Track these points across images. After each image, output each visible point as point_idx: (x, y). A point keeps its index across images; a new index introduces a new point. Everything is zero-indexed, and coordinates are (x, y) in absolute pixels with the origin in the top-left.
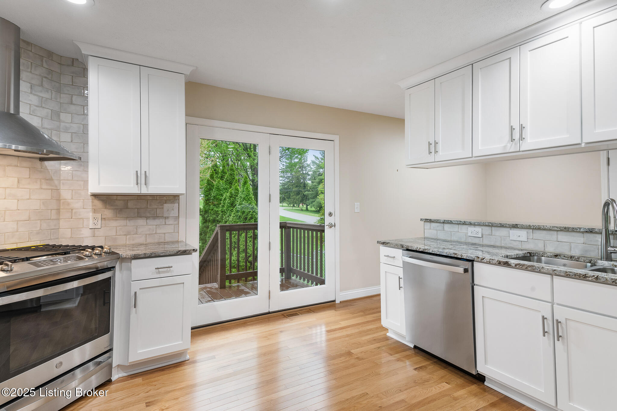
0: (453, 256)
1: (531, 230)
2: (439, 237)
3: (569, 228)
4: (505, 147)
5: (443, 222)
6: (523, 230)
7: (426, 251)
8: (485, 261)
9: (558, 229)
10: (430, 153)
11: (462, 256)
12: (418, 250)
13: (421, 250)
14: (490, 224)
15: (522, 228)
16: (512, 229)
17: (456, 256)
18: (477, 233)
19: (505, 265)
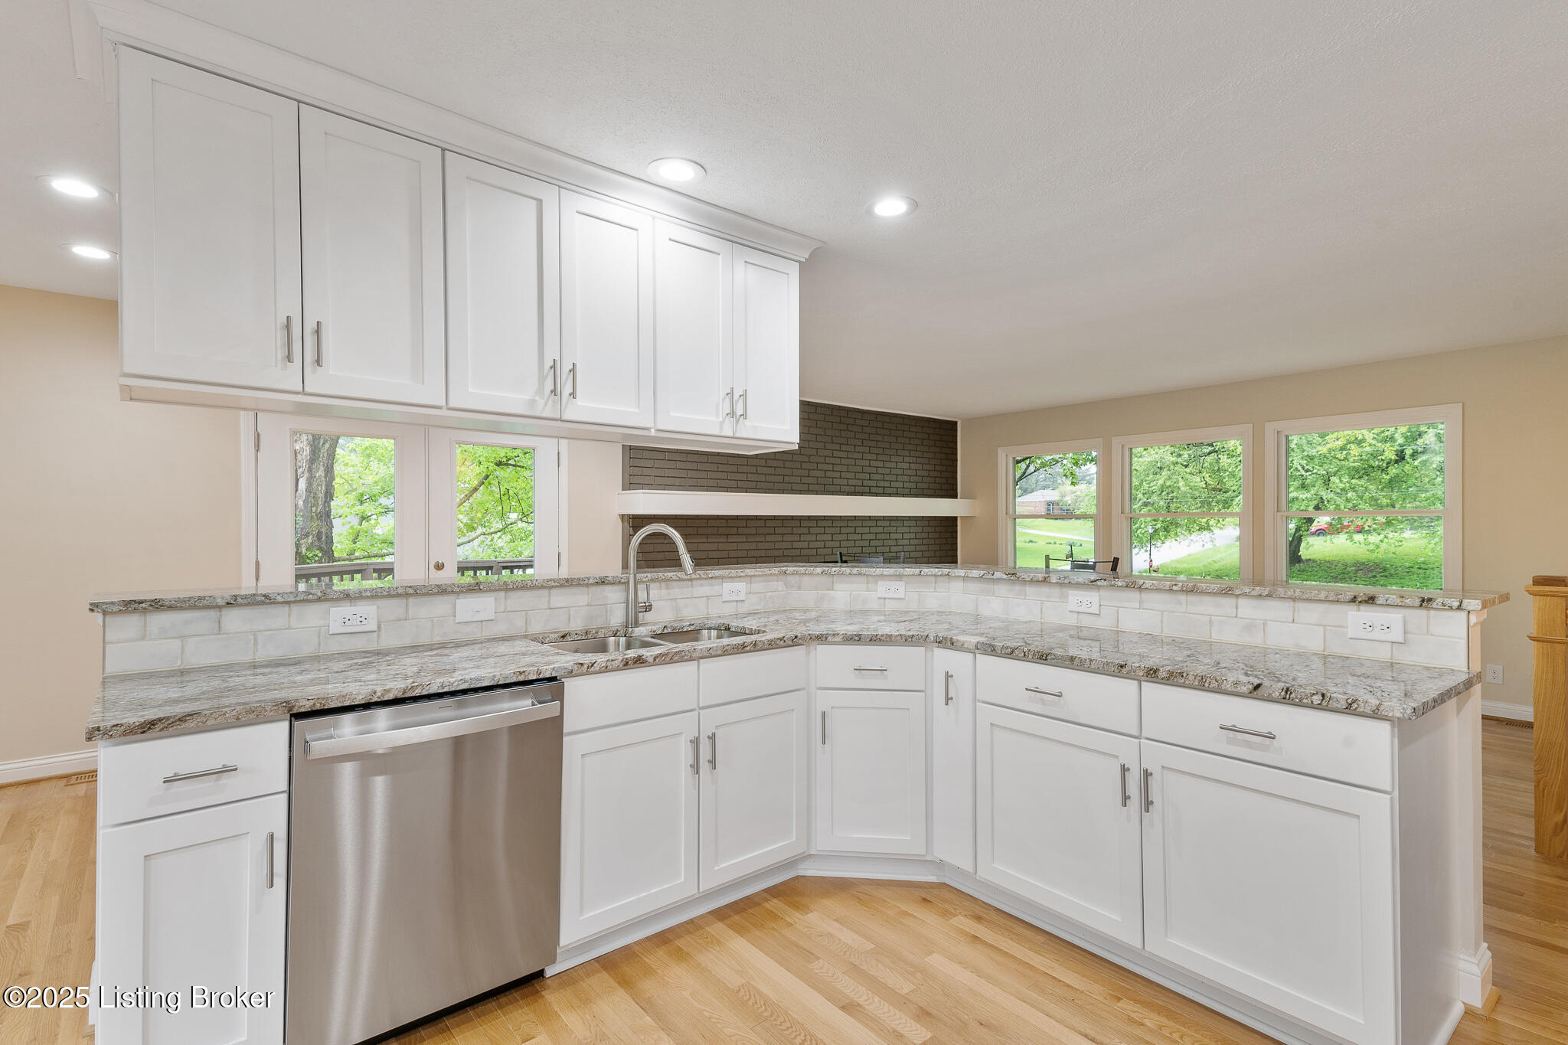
0: (514, 680)
1: (502, 594)
2: (195, 660)
3: (572, 580)
5: (228, 603)
6: (489, 594)
7: (417, 692)
8: (596, 667)
9: (556, 584)
11: (540, 673)
12: (375, 699)
14: (411, 591)
16: (461, 596)
18: (365, 622)
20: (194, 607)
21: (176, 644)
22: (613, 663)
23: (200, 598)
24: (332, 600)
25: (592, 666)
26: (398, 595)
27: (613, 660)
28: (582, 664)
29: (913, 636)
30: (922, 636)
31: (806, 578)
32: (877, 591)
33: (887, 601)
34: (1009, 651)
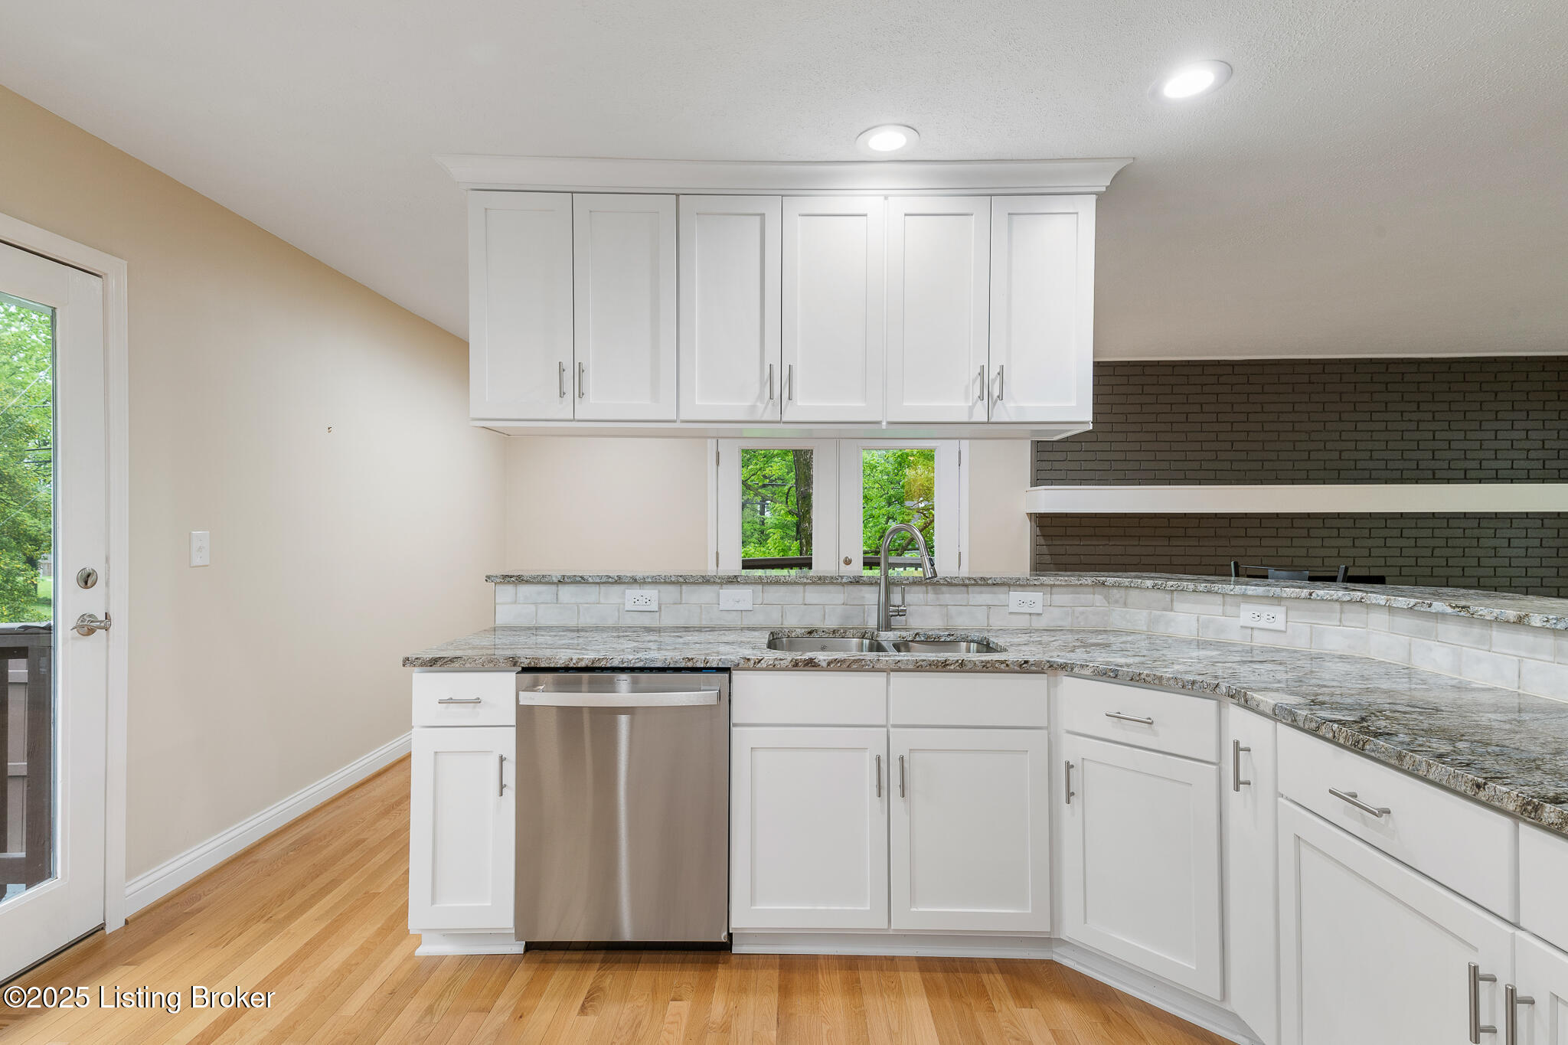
0: (683, 665)
1: (760, 587)
3: (825, 578)
4: (753, 407)
5: (559, 581)
6: (747, 586)
7: (603, 664)
8: (763, 664)
9: (809, 581)
10: (562, 394)
11: (707, 662)
12: (571, 665)
13: (582, 664)
14: (681, 580)
15: (747, 583)
16: (724, 586)
17: (690, 665)
18: (648, 603)
19: (806, 668)
20: (540, 583)
21: (533, 608)
22: (782, 662)
23: (543, 576)
24: (624, 583)
25: (759, 662)
26: (672, 583)
27: (781, 660)
28: (749, 659)
29: (1193, 683)
30: (1209, 685)
31: (1134, 593)
32: (1239, 617)
33: (1256, 633)
34: (1313, 725)
